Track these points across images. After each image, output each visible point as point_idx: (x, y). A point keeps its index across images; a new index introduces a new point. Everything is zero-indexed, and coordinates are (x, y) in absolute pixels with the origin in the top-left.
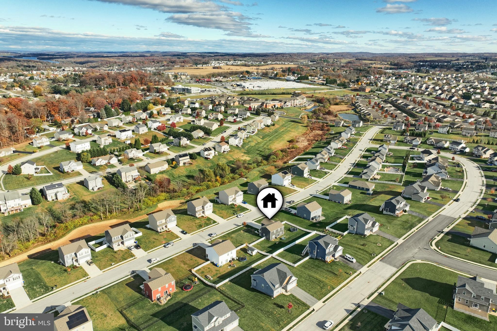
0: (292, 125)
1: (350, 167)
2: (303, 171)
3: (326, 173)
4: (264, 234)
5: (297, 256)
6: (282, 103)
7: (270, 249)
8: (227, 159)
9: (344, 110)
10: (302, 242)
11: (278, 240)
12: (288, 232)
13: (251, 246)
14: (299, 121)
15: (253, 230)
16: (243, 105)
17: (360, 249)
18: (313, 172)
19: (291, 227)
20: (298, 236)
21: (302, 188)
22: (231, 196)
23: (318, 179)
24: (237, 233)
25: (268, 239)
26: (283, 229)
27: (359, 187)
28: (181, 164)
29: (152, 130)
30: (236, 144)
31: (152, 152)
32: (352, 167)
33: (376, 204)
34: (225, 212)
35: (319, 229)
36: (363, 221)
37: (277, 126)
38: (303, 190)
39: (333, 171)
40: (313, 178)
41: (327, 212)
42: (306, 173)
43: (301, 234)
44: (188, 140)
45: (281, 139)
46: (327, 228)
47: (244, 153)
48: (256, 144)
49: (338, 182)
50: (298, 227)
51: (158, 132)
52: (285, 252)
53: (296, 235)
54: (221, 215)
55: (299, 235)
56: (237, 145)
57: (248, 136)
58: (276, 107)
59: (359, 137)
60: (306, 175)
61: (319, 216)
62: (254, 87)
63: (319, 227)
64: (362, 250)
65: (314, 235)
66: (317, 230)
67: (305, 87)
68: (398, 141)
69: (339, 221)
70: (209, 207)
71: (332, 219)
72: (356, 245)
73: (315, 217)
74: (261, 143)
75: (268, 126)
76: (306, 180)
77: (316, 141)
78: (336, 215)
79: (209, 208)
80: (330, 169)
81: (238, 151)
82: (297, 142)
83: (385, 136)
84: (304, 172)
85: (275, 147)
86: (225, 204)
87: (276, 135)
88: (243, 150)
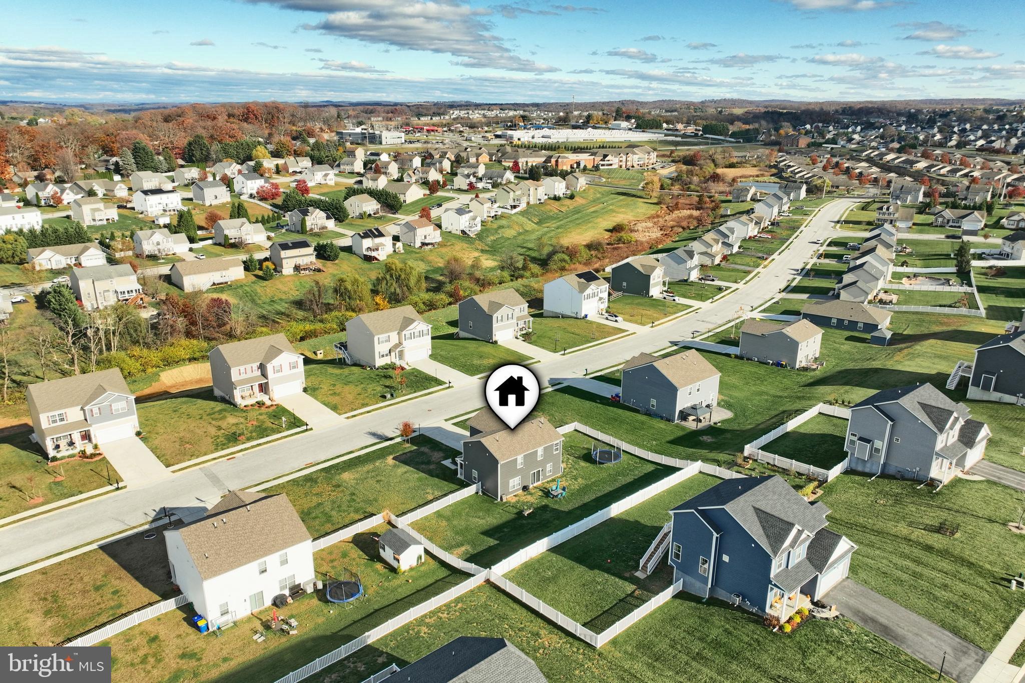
0: (621, 200)
1: (792, 276)
2: (648, 278)
3: (720, 289)
4: (475, 473)
5: (612, 579)
6: (598, 159)
7: (492, 542)
8: (429, 262)
9: (751, 176)
10: (642, 508)
11: (534, 499)
12: (583, 464)
13: (403, 523)
14: (639, 194)
15: (436, 455)
16: (500, 162)
17: (929, 548)
18: (679, 286)
19: (593, 442)
20: (623, 480)
21: (642, 324)
22: (383, 337)
23: (696, 304)
24: (370, 467)
25: (489, 494)
26: (558, 452)
27: (840, 321)
28: (288, 269)
29: (244, 198)
30: (462, 228)
31: (220, 244)
32: (799, 278)
33: (921, 366)
34: (350, 392)
35: (712, 455)
36: (923, 417)
37: (579, 201)
38: (647, 329)
39: (740, 285)
40: (680, 300)
41: (736, 394)
42: (656, 285)
43: (638, 473)
44: (328, 218)
45: (590, 225)
46: (748, 449)
47: (482, 251)
48: (520, 234)
49: (764, 311)
50: (625, 446)
51: (259, 202)
52: (554, 557)
53: (613, 478)
54: (335, 400)
55: (629, 479)
56: (463, 232)
57: (499, 213)
58: (582, 166)
59: (805, 217)
60: (656, 291)
61: (708, 406)
62: (533, 137)
63: (711, 447)
64: (944, 553)
65: (691, 480)
66: (705, 460)
67: (655, 139)
68: (914, 224)
69: (792, 425)
70: (286, 368)
71: (760, 419)
72: (902, 529)
73: (694, 408)
74: (533, 231)
75: (556, 198)
76: (656, 304)
77: (684, 228)
78: (774, 403)
79: (286, 371)
80: (733, 279)
81: (465, 245)
82: (632, 231)
83: (881, 208)
84: (652, 282)
85: (572, 240)
86: (362, 367)
87: (577, 219)
88: (479, 245)
